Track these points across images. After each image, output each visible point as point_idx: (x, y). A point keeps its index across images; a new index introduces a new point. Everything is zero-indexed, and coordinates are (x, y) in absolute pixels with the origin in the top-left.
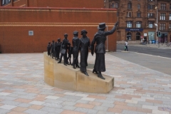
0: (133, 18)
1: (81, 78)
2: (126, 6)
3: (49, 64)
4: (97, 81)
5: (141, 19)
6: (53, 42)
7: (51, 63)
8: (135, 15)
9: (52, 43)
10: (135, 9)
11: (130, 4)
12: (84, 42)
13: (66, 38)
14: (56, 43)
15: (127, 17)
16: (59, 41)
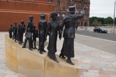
0: (60, 10)
1: (51, 65)
2: (56, 3)
3: (11, 48)
4: (68, 68)
5: (65, 12)
6: (16, 24)
7: (14, 47)
8: (62, 9)
9: (14, 25)
10: (62, 5)
11: (59, 2)
12: (55, 25)
13: (31, 21)
14: (19, 26)
15: (57, 10)
16: (23, 23)
